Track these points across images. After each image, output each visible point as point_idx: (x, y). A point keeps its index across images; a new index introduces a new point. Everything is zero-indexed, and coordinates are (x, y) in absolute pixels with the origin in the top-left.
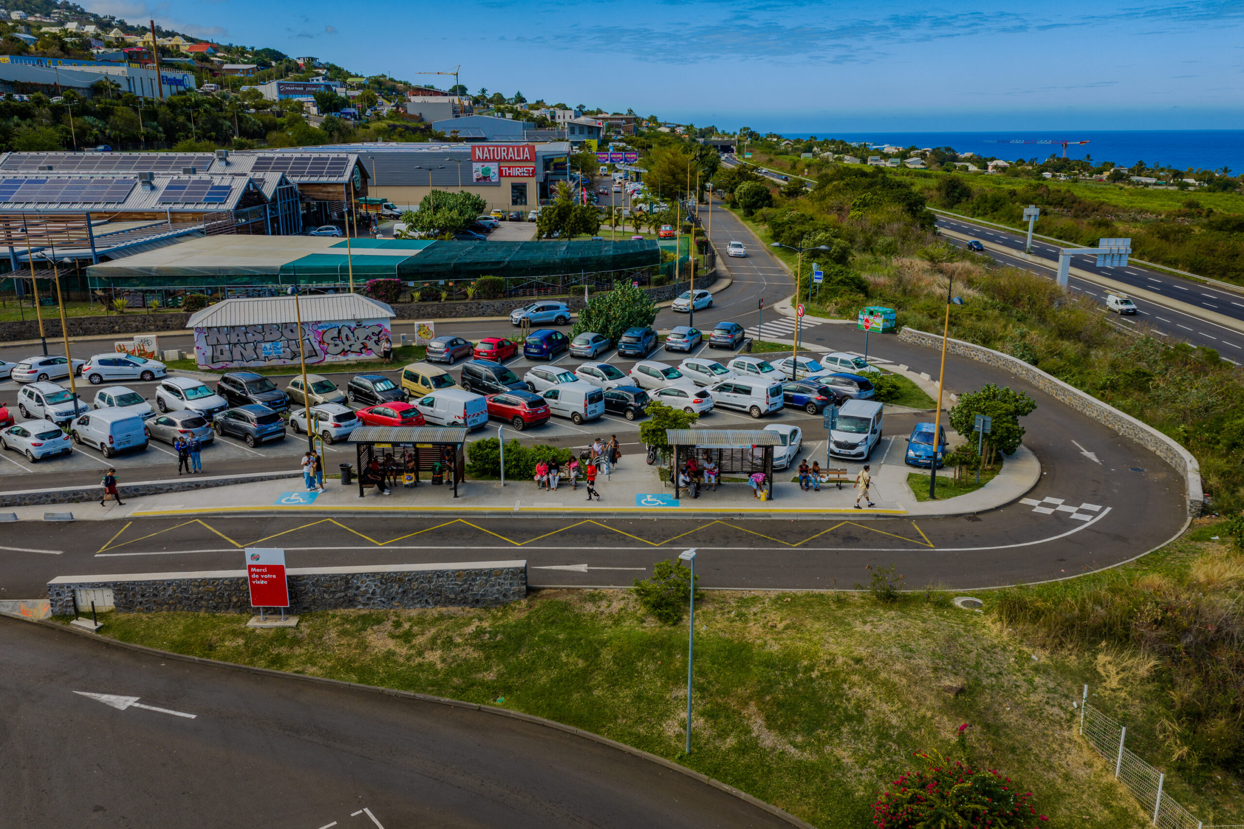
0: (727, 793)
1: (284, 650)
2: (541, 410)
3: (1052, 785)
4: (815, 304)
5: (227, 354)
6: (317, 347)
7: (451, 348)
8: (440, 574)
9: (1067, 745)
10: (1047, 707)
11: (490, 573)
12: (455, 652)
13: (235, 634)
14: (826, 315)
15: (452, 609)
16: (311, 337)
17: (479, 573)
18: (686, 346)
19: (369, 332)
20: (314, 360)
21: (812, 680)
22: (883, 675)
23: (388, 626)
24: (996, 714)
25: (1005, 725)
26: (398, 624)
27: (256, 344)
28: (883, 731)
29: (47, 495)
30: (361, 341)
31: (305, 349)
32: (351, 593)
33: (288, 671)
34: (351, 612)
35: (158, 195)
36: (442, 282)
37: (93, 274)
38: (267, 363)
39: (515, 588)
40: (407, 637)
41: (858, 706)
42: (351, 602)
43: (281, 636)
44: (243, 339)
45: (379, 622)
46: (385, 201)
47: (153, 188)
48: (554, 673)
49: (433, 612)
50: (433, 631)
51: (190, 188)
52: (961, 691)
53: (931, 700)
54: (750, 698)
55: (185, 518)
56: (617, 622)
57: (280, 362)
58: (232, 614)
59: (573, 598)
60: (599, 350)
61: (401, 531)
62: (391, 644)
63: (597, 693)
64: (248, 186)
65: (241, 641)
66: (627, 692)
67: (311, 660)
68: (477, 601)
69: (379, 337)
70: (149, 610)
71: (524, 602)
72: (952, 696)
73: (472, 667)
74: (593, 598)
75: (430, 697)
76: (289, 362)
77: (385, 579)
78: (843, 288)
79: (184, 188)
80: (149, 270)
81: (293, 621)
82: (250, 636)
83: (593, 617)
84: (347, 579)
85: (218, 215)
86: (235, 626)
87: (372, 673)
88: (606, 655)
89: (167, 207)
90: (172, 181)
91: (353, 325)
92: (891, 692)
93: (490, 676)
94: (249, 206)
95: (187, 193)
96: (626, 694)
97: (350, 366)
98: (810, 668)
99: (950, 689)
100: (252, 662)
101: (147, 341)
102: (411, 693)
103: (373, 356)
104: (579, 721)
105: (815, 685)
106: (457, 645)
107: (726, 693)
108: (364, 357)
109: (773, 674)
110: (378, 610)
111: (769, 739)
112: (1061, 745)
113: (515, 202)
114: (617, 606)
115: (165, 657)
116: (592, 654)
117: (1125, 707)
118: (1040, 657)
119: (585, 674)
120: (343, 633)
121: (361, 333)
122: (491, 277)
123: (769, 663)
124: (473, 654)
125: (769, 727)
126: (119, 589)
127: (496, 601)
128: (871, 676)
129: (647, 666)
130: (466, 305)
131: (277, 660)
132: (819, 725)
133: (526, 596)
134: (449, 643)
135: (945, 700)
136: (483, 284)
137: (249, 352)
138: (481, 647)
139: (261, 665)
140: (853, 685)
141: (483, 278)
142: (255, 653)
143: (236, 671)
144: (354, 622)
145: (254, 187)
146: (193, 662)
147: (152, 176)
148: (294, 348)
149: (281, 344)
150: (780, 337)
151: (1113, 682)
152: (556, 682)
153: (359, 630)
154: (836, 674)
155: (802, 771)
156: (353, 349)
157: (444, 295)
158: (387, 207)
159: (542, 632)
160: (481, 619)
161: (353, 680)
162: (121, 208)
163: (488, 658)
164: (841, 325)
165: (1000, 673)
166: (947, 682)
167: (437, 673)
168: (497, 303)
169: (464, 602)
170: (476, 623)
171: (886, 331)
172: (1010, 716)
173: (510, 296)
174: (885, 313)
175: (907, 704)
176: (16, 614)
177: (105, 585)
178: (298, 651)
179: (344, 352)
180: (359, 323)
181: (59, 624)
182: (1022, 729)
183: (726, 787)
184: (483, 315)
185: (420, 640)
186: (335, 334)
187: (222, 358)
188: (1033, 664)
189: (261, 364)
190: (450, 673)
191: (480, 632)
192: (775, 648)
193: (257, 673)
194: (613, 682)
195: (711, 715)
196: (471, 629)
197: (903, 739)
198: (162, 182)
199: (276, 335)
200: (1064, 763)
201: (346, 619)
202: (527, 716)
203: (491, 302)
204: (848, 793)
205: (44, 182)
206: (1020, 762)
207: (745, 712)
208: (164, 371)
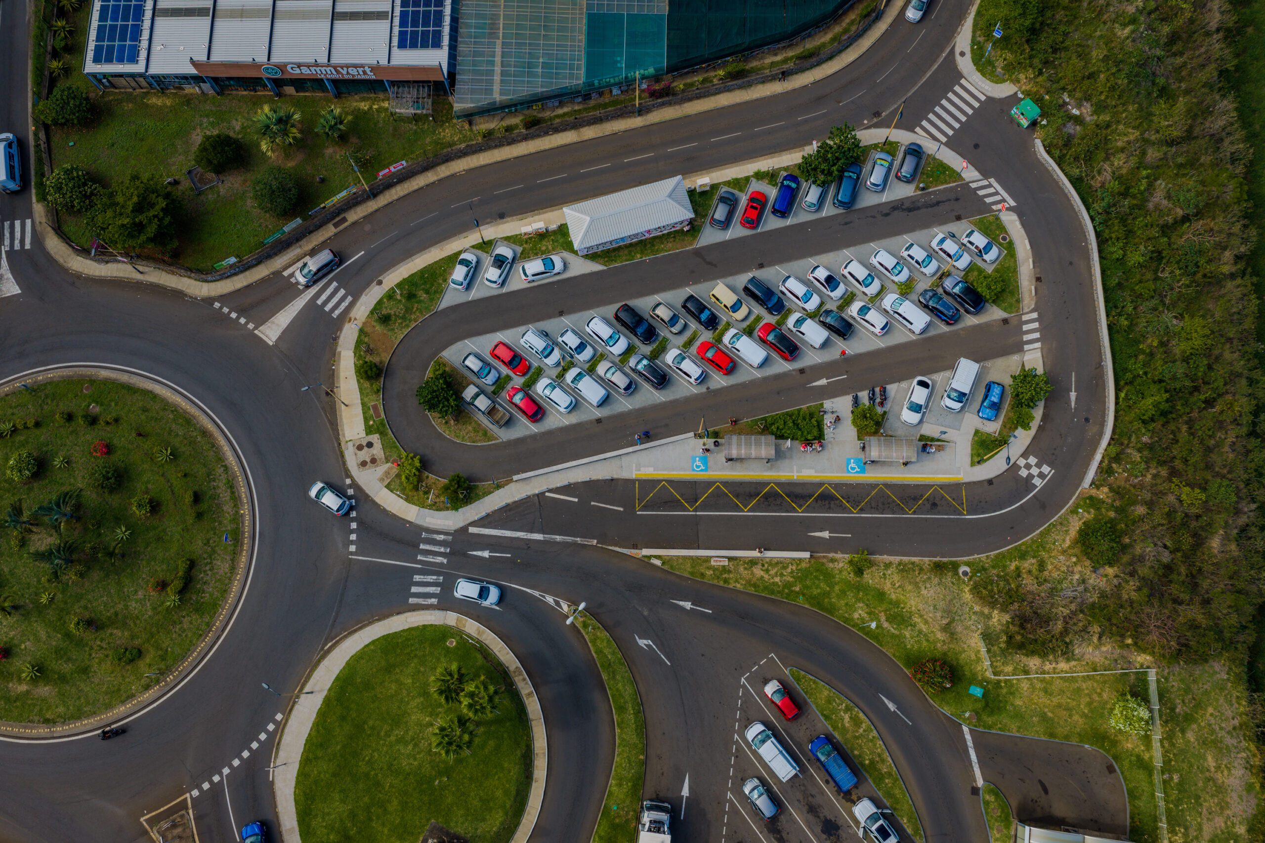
0: (871, 643)
1: (727, 576)
5: (595, 248)
6: (646, 234)
9: (972, 638)
10: (971, 626)
12: (785, 578)
13: (708, 569)
20: (644, 238)
21: (903, 611)
22: (925, 617)
23: (760, 566)
25: (957, 632)
26: (763, 565)
27: (612, 242)
28: (920, 632)
30: (672, 226)
31: (639, 236)
33: (731, 587)
38: (617, 245)
40: (767, 571)
41: (915, 623)
43: (724, 569)
45: (756, 564)
48: (819, 591)
50: (776, 569)
53: (937, 627)
54: (883, 610)
55: (659, 481)
56: (841, 572)
57: (624, 243)
59: (825, 561)
62: (762, 573)
63: (833, 601)
65: (712, 572)
67: (737, 581)
69: (683, 222)
73: (791, 585)
74: (833, 560)
75: (778, 598)
76: (629, 242)
81: (727, 564)
82: (713, 569)
83: (832, 569)
86: (707, 565)
87: (759, 586)
88: (837, 586)
93: (797, 589)
96: (842, 602)
98: (903, 608)
99: (944, 624)
100: (718, 583)
102: (773, 597)
103: (678, 228)
104: (827, 611)
105: (904, 613)
107: (875, 607)
108: (672, 230)
109: (892, 605)
111: (886, 625)
114: (841, 565)
115: (688, 578)
116: (832, 586)
117: (994, 629)
119: (829, 593)
120: (745, 569)
123: (891, 602)
124: (790, 579)
125: (887, 622)
128: (921, 616)
129: (850, 594)
131: (726, 581)
132: (902, 625)
134: (782, 575)
135: (942, 627)
137: (607, 244)
138: (793, 577)
139: (722, 584)
140: (915, 617)
142: (718, 578)
144: (748, 564)
148: (633, 237)
149: (625, 238)
152: (819, 594)
153: (750, 568)
154: (911, 612)
155: (893, 636)
156: (666, 229)
159: (815, 574)
160: (792, 565)
161: (752, 590)
163: (796, 581)
164: (1000, 101)
165: (962, 615)
166: (944, 622)
167: (779, 586)
168: (740, 82)
170: (790, 566)
172: (959, 629)
175: (929, 626)
178: (731, 576)
179: (661, 231)
181: (646, 560)
182: (961, 633)
183: (871, 641)
185: (772, 573)
187: (592, 250)
188: (974, 611)
189: (614, 246)
190: (784, 587)
191: (792, 572)
192: (893, 597)
194: (838, 597)
195: (869, 613)
196: (789, 570)
197: (925, 635)
201: (745, 562)
202: (811, 608)
203: (735, 84)
204: (905, 646)
206: (957, 643)
207: (880, 615)
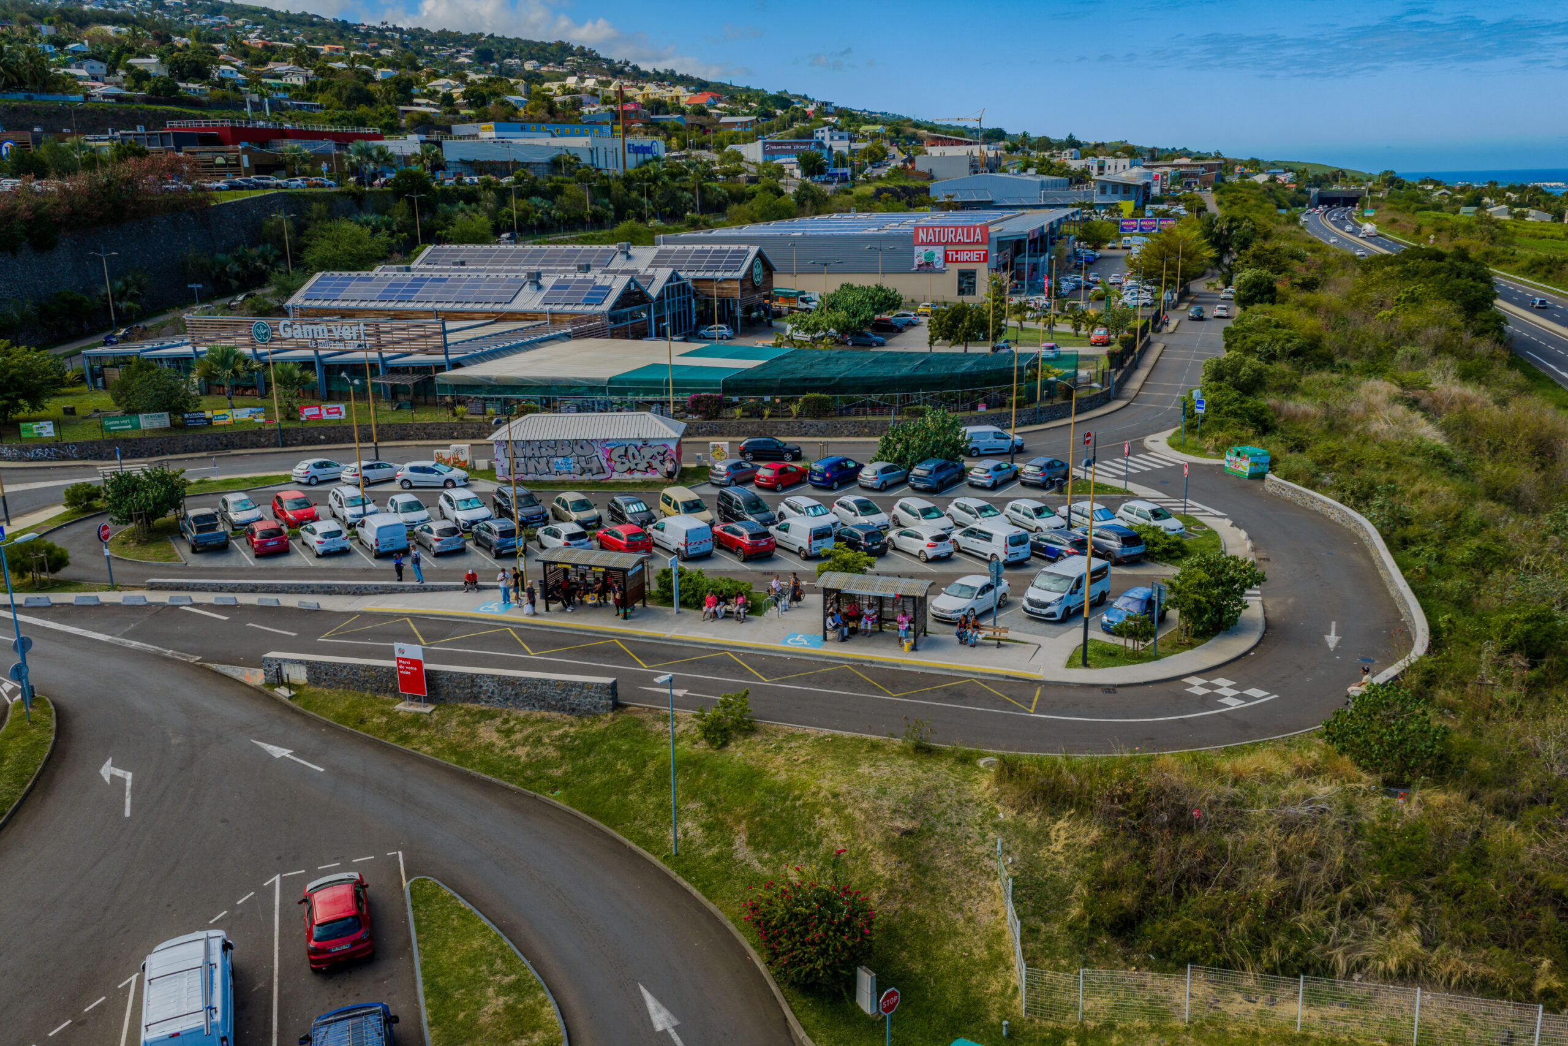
0: (685, 890)
1: (413, 731)
2: (763, 543)
3: (952, 924)
4: (1196, 438)
5: (522, 467)
6: (605, 464)
7: (733, 471)
8: (544, 682)
9: (985, 893)
10: (986, 859)
11: (583, 685)
12: (541, 749)
13: (383, 713)
14: (1202, 452)
15: (555, 714)
16: (600, 454)
17: (574, 684)
18: (988, 482)
19: (654, 451)
20: (601, 476)
21: (794, 807)
22: (849, 810)
23: (498, 721)
24: (933, 857)
25: (939, 869)
26: (506, 721)
27: (549, 458)
29: (308, 586)
30: (647, 459)
31: (594, 466)
32: (476, 690)
33: (408, 748)
34: (475, 707)
35: (542, 295)
36: (767, 398)
37: (441, 381)
38: (559, 478)
39: (604, 702)
40: (508, 733)
41: (820, 834)
42: (475, 698)
43: (415, 720)
44: (537, 454)
45: (493, 717)
46: (803, 293)
47: (540, 287)
48: (606, 777)
49: (538, 714)
50: (530, 730)
51: (574, 287)
52: (908, 833)
53: (877, 837)
54: (744, 817)
55: (400, 616)
56: (676, 741)
57: (570, 477)
58: (388, 697)
59: (650, 717)
60: (889, 482)
61: (557, 645)
62: (495, 737)
63: (631, 797)
64: (628, 285)
65: (385, 719)
66: (654, 799)
67: (429, 742)
68: (574, 710)
69: (663, 456)
70: (330, 686)
71: (610, 715)
72: (897, 835)
73: (547, 763)
74: (666, 719)
75: (501, 782)
76: (578, 477)
77: (503, 681)
78: (1233, 420)
79: (566, 287)
80: (489, 378)
81: (429, 709)
82: (393, 716)
83: (659, 734)
84: (472, 677)
85: (592, 317)
86: (386, 708)
87: (469, 758)
88: (651, 767)
89: (547, 308)
90: (558, 281)
91: (640, 444)
92: (849, 824)
93: (557, 773)
94: (627, 306)
95: (570, 294)
96: (652, 801)
97: (635, 484)
98: (798, 798)
99: (898, 829)
100: (385, 737)
101: (459, 450)
102: (489, 777)
103: (658, 476)
104: (605, 818)
105: (796, 813)
106: (543, 745)
107: (728, 811)
108: (649, 476)
109: (769, 799)
110: (496, 708)
111: (742, 851)
112: (979, 893)
113: (961, 292)
114: (682, 727)
115: (328, 725)
116: (641, 765)
117: (1056, 869)
118: (1005, 815)
119: (630, 780)
120: (461, 723)
121: (647, 452)
122: (817, 395)
123: (771, 790)
124: (553, 753)
125: (748, 844)
126: (311, 666)
127: (588, 712)
128: (838, 810)
129: (677, 781)
130: (788, 423)
131: (405, 738)
132: (784, 847)
133: (613, 710)
134: (539, 741)
135: (888, 838)
136: (807, 401)
137: (542, 466)
138: (561, 748)
139: (391, 740)
140: (823, 815)
141: (809, 395)
142: (391, 730)
143: (370, 742)
144: (473, 716)
145: (637, 286)
146: (345, 731)
147: (539, 275)
148: (583, 464)
149: (571, 460)
150: (1118, 477)
151: (1058, 847)
152: (604, 784)
153: (474, 723)
154: (814, 805)
155: (755, 881)
156: (640, 467)
157: (767, 412)
158: (803, 300)
159: (612, 742)
160: (571, 725)
161: (451, 761)
162: (507, 308)
163: (562, 758)
164: (1209, 465)
165: (959, 824)
166: (898, 824)
167: (518, 764)
168: (821, 423)
169: (562, 709)
170: (567, 728)
171: (1252, 476)
172: (945, 862)
173: (841, 415)
174: (1253, 455)
175: (856, 837)
176: (242, 678)
177: (300, 662)
178: (424, 733)
179: (630, 471)
180: (645, 442)
181: (267, 690)
182: (951, 874)
183: (685, 884)
184: (806, 435)
185: (518, 736)
186: (622, 452)
187: (518, 470)
188: (996, 821)
189: (553, 478)
190: (528, 766)
191: (565, 735)
192: (783, 778)
193: (387, 747)
194: (647, 790)
195: (709, 828)
196: (560, 732)
198: (548, 281)
199: (567, 451)
200: (974, 909)
201: (468, 712)
202: (568, 808)
203: (815, 421)
205: (445, 280)
206: (933, 901)
207: (736, 829)
208: (466, 480)
